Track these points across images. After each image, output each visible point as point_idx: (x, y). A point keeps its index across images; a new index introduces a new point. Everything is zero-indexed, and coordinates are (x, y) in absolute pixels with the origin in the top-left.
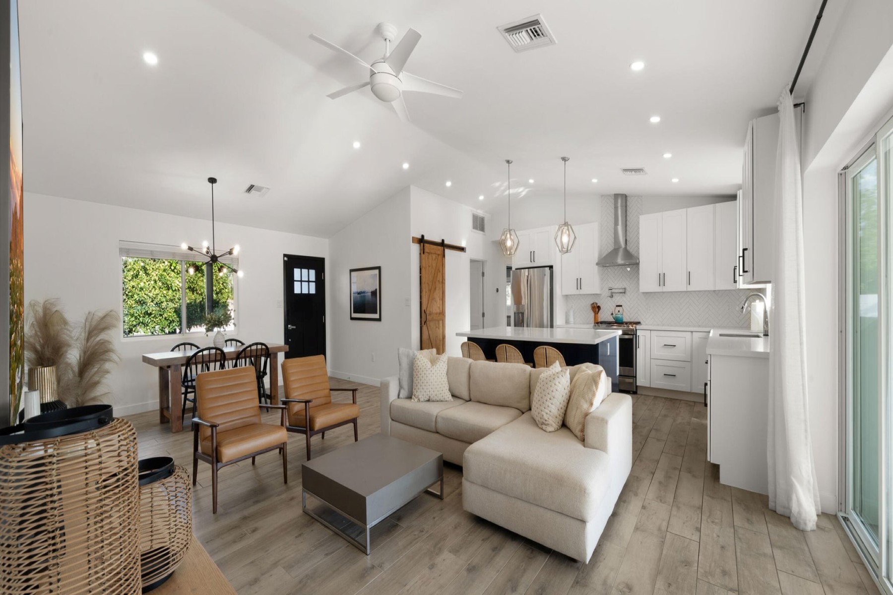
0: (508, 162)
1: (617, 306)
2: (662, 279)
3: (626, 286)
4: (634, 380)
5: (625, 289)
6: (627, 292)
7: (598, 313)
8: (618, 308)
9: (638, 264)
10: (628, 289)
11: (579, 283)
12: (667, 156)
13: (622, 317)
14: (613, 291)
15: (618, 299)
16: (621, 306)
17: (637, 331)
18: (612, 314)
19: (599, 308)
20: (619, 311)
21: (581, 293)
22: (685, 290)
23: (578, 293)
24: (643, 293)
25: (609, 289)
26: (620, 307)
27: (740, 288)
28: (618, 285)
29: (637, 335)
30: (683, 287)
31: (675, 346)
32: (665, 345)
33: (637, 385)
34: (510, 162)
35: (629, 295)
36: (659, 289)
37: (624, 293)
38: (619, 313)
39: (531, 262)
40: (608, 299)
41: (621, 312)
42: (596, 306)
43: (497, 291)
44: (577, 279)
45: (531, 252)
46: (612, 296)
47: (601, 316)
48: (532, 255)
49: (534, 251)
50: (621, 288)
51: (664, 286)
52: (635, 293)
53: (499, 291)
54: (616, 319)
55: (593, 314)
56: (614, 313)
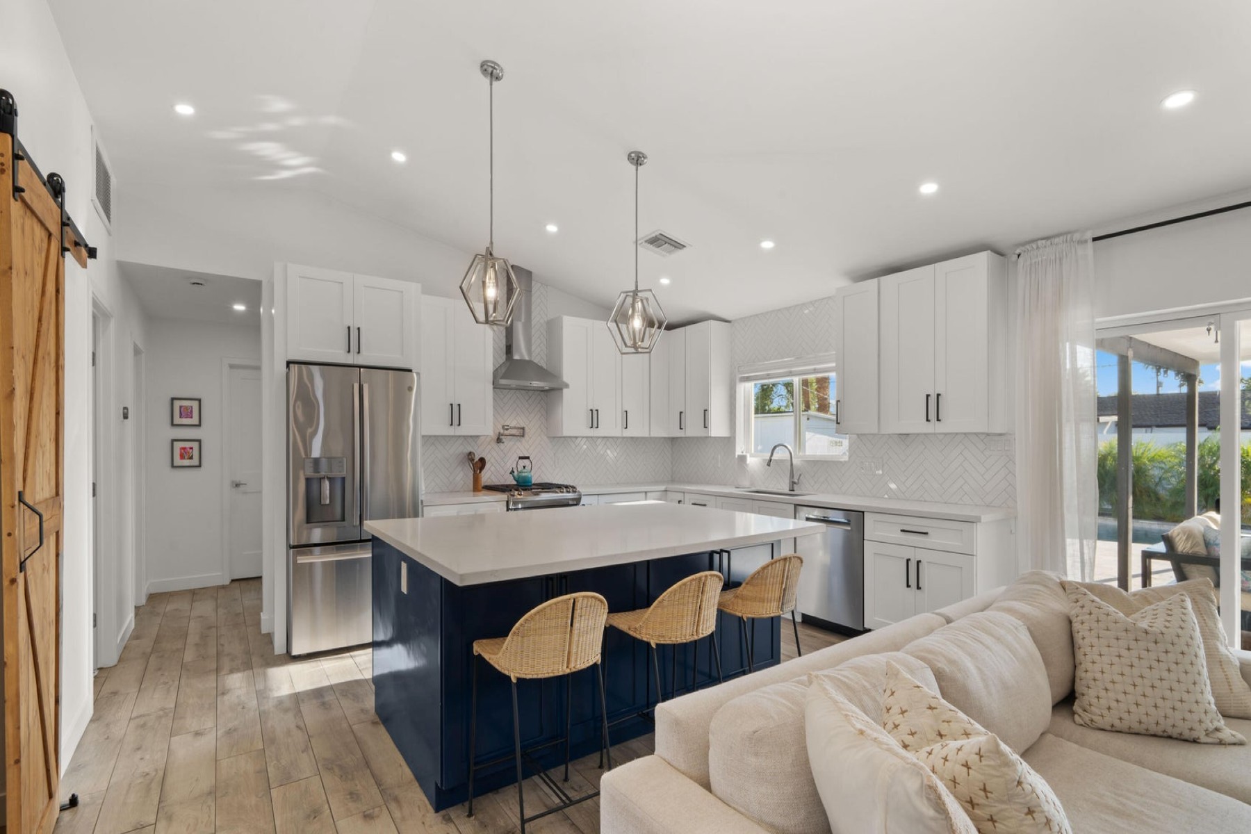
0: (489, 71)
1: (521, 458)
2: (594, 418)
3: (524, 424)
5: (523, 429)
6: (529, 434)
7: (479, 472)
8: (523, 462)
10: (528, 428)
11: (455, 414)
13: (532, 478)
15: (516, 446)
16: (528, 458)
17: (582, 497)
18: (512, 472)
21: (458, 433)
22: (620, 435)
23: (452, 433)
25: (504, 429)
26: (528, 461)
28: (514, 421)
35: (528, 440)
38: (526, 471)
39: (349, 351)
40: (494, 444)
41: (528, 468)
42: (477, 459)
43: (126, 417)
44: (452, 405)
45: (349, 328)
46: (499, 440)
47: (487, 477)
48: (353, 338)
49: (359, 329)
50: (519, 428)
51: (597, 427)
52: (548, 437)
53: (130, 416)
54: (521, 480)
55: (471, 473)
56: (514, 469)
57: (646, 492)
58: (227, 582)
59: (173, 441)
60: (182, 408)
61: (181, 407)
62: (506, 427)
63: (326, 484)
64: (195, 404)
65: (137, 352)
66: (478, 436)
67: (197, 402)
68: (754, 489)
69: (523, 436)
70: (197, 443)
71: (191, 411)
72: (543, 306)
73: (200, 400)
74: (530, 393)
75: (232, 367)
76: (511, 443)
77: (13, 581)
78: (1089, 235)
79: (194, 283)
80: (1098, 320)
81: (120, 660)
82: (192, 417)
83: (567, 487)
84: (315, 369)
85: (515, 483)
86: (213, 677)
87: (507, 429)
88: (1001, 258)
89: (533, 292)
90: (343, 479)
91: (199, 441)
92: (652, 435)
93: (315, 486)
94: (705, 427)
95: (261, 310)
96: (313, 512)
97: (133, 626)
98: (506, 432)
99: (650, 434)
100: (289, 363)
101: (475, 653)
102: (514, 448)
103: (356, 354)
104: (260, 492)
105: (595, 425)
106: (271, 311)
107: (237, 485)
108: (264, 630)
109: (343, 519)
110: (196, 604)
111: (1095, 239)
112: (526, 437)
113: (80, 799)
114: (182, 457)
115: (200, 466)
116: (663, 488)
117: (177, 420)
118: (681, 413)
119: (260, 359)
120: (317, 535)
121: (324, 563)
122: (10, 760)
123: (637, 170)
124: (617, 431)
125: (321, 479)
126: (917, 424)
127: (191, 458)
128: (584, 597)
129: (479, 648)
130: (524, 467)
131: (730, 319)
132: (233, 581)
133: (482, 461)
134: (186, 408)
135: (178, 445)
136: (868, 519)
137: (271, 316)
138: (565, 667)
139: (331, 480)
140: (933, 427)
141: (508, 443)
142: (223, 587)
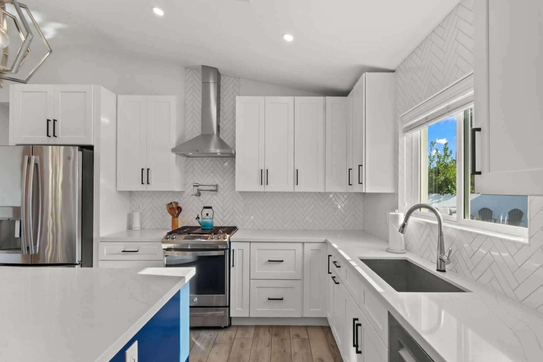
1: (205, 208)
2: (264, 176)
3: (218, 182)
4: (225, 312)
5: (217, 186)
6: (219, 189)
7: (177, 217)
8: (207, 211)
9: (233, 156)
10: (221, 186)
11: (145, 176)
13: (212, 223)
14: (201, 188)
15: (207, 199)
16: (211, 208)
17: (232, 243)
18: (198, 218)
19: (179, 209)
20: (207, 215)
21: (148, 190)
22: (292, 190)
23: (144, 189)
24: (240, 192)
25: (194, 186)
27: (366, 192)
28: (207, 180)
29: (232, 249)
30: (290, 188)
31: (282, 261)
32: (269, 261)
33: (231, 316)
35: (222, 193)
36: (261, 189)
37: (216, 191)
38: (207, 217)
39: (49, 136)
44: (143, 169)
45: (48, 121)
48: (51, 126)
49: (55, 120)
50: (213, 186)
51: (267, 184)
56: (200, 216)
76: (209, 196)
85: (198, 226)
94: (360, 183)
102: (205, 200)
103: (54, 137)
112: (220, 191)
118: (350, 170)
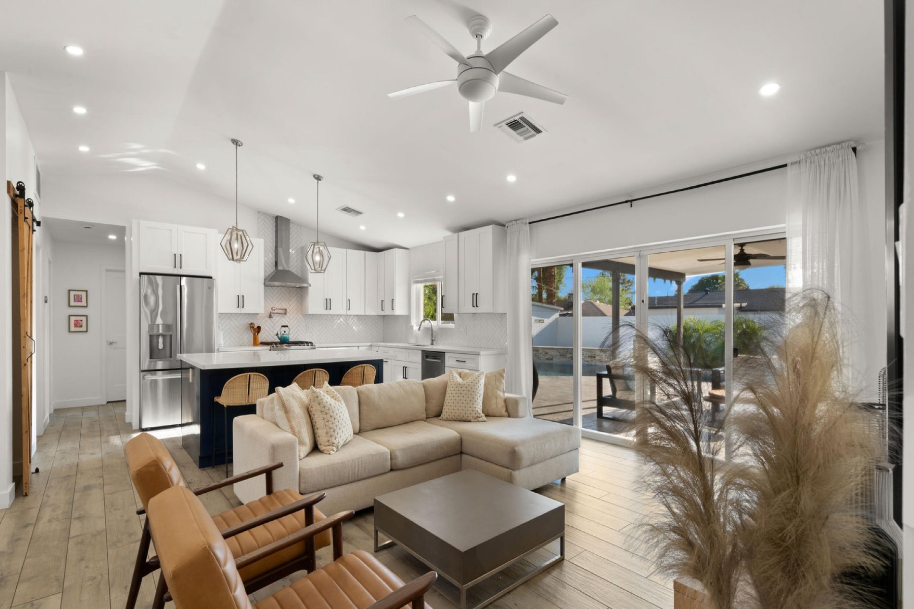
0: (236, 142)
1: (283, 326)
2: (328, 304)
3: (286, 307)
5: (286, 310)
7: (257, 334)
8: (284, 329)
10: (288, 310)
11: (240, 301)
12: (401, 215)
13: (290, 337)
16: (287, 326)
18: (277, 334)
22: (345, 313)
24: (312, 315)
26: (287, 328)
28: (279, 305)
34: (239, 143)
38: (285, 334)
39: (175, 267)
40: (268, 319)
41: (287, 332)
42: (256, 327)
43: (46, 302)
44: (238, 296)
45: (175, 254)
46: (270, 316)
47: (262, 337)
48: (178, 260)
49: (181, 255)
50: (282, 309)
51: (330, 309)
52: (302, 315)
53: (48, 301)
54: (282, 339)
55: (252, 335)
56: (279, 333)
57: (358, 347)
58: (105, 403)
59: (70, 316)
60: (76, 297)
61: (74, 295)
62: (273, 309)
63: (161, 340)
64: (84, 294)
65: (50, 262)
66: (257, 314)
67: (85, 293)
68: (417, 344)
69: (286, 314)
70: (85, 318)
71: (81, 298)
72: (297, 240)
73: (87, 291)
74: (290, 289)
75: (107, 270)
76: (279, 318)
77: (25, 365)
78: (528, 222)
79: (86, 227)
80: (532, 260)
81: (44, 434)
82: (81, 302)
83: (307, 343)
84: (159, 278)
85: (279, 341)
86: (99, 437)
87: (274, 310)
88: (503, 227)
89: (291, 232)
90: (171, 336)
91: (87, 316)
92: (367, 314)
93: (155, 340)
94: (393, 309)
95: (126, 239)
96: (154, 353)
97: (48, 421)
98: (274, 311)
99: (365, 313)
100: (141, 274)
101: (215, 401)
102: (279, 321)
103: (179, 268)
104: (125, 348)
105: (329, 307)
106: (131, 239)
107: (111, 343)
108: (127, 421)
109: (171, 357)
110: (85, 413)
111: (530, 223)
112: (288, 314)
113: (40, 470)
114: (76, 326)
115: (87, 331)
116: (369, 344)
117: (72, 303)
118: (382, 301)
119: (124, 266)
120: (160, 365)
121: (163, 379)
122: (24, 431)
123: (318, 183)
124: (343, 311)
125: (158, 336)
126: (470, 309)
127: (81, 326)
128: (254, 374)
129: (217, 399)
130: (285, 332)
131: (408, 247)
132: (108, 402)
133: (259, 328)
134: (78, 296)
135: (72, 319)
136: (447, 355)
137: (131, 242)
138: (247, 402)
139: (164, 336)
140: (474, 310)
141: (276, 318)
142: (102, 405)
